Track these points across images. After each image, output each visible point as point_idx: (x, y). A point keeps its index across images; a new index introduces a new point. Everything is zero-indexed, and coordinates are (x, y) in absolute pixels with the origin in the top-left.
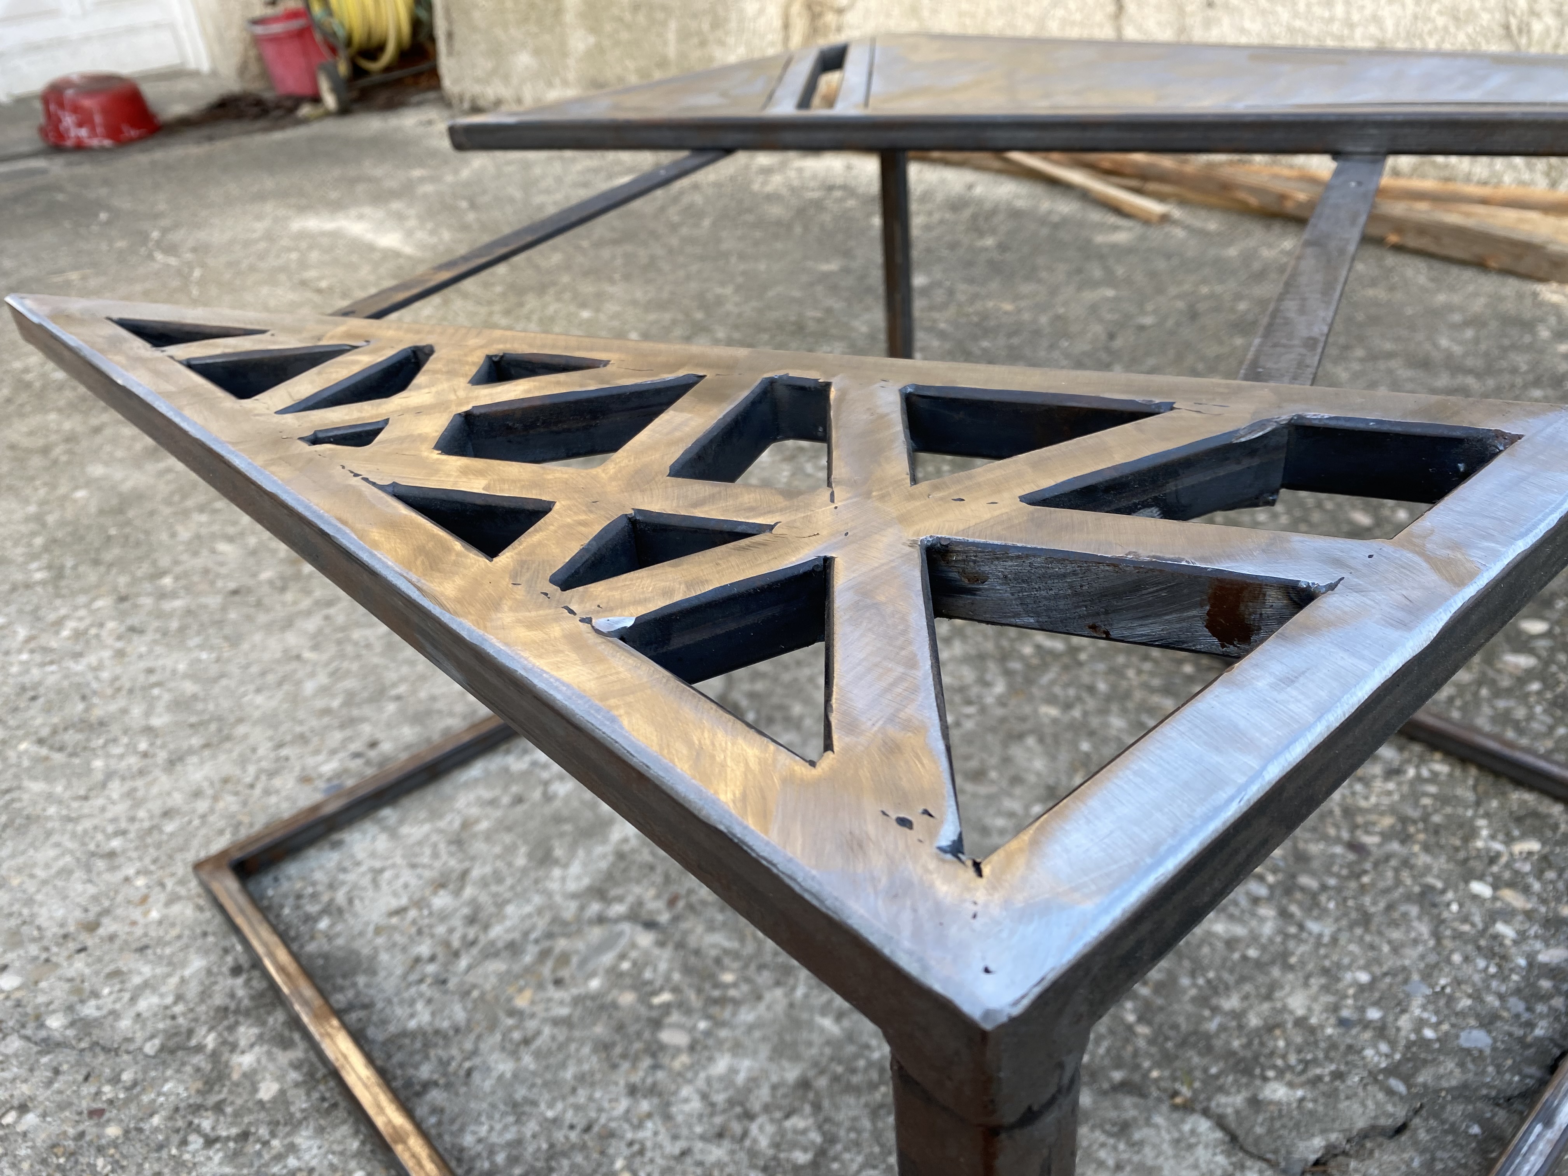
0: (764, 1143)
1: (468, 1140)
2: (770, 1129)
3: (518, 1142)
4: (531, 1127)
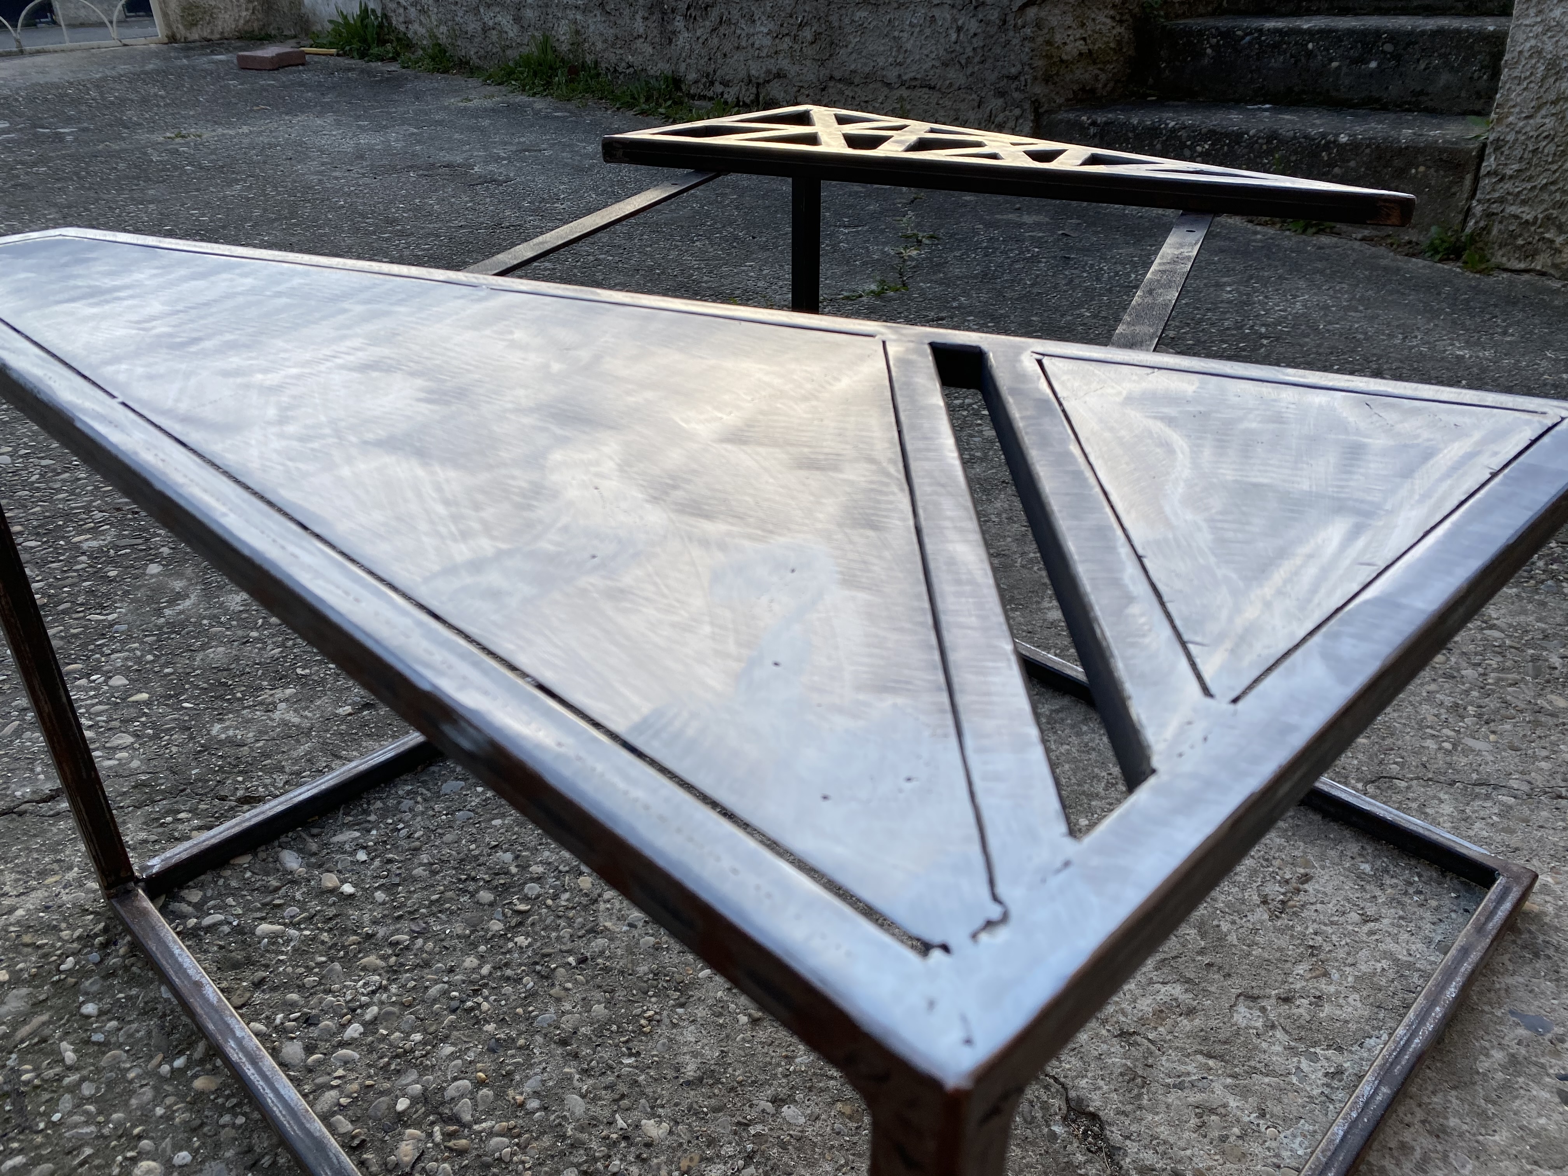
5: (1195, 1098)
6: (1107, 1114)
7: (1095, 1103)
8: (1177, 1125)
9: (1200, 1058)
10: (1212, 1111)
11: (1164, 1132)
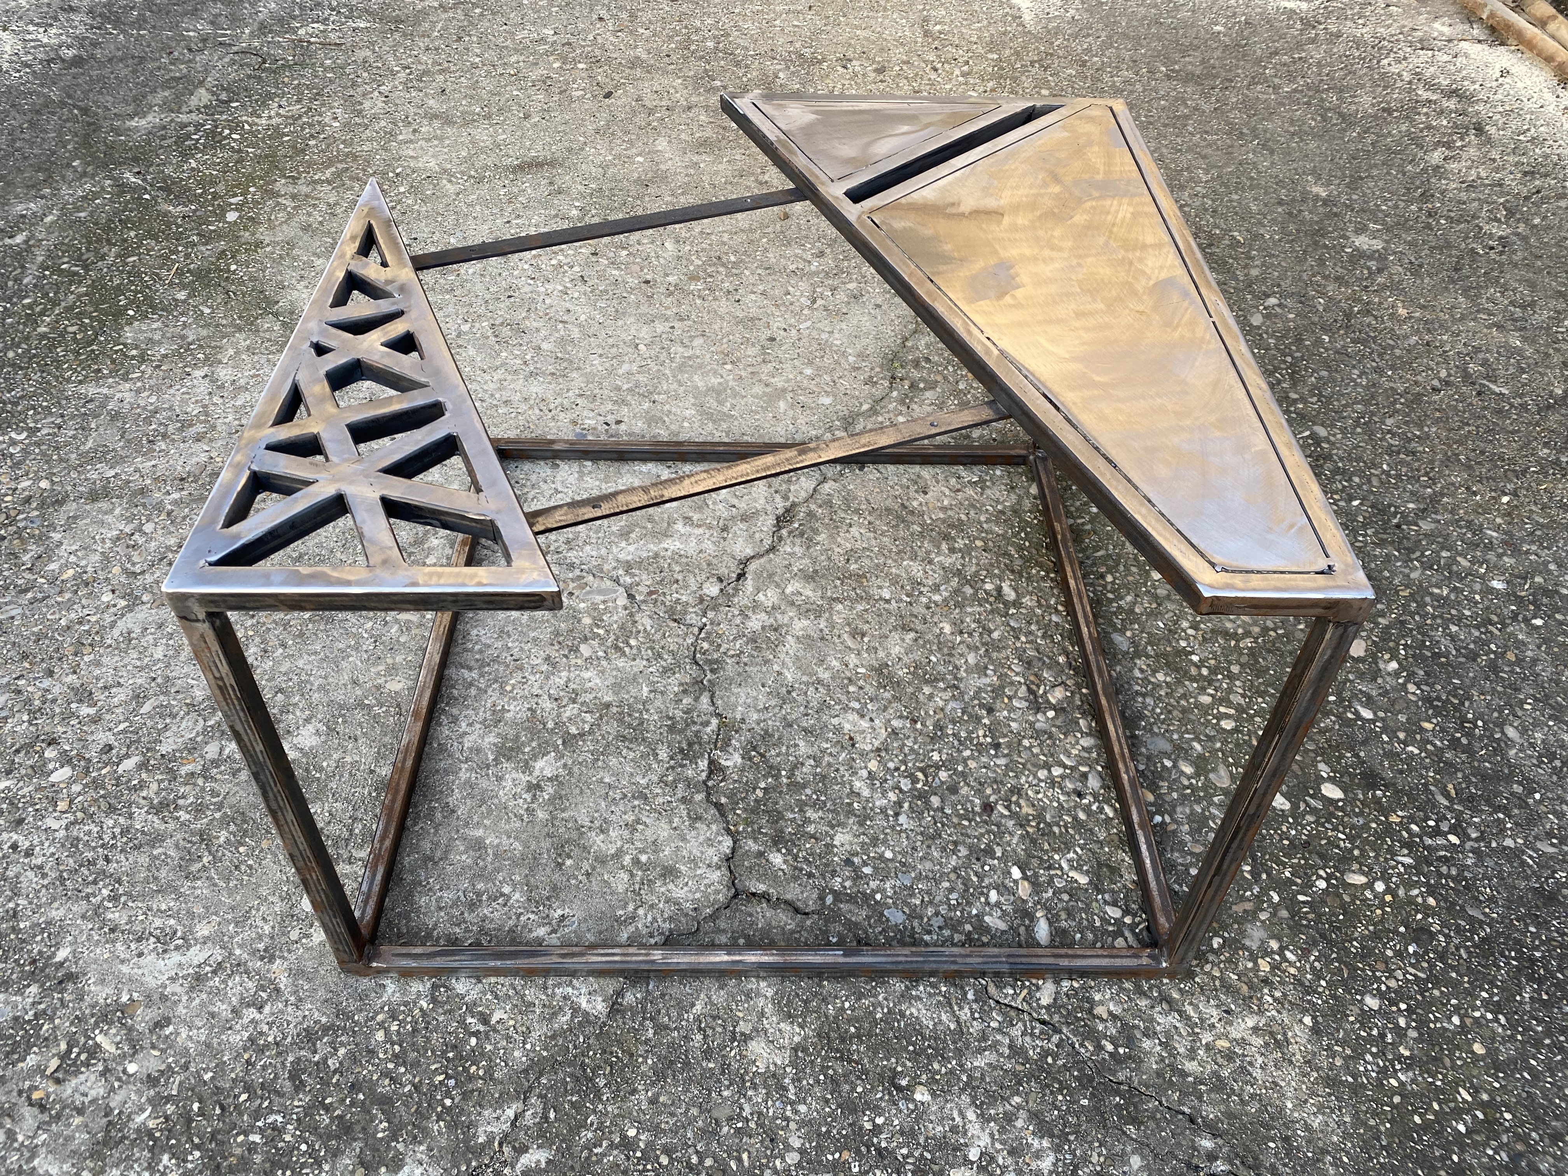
0: (568, 714)
2: (575, 712)
3: (489, 646)
4: (499, 644)
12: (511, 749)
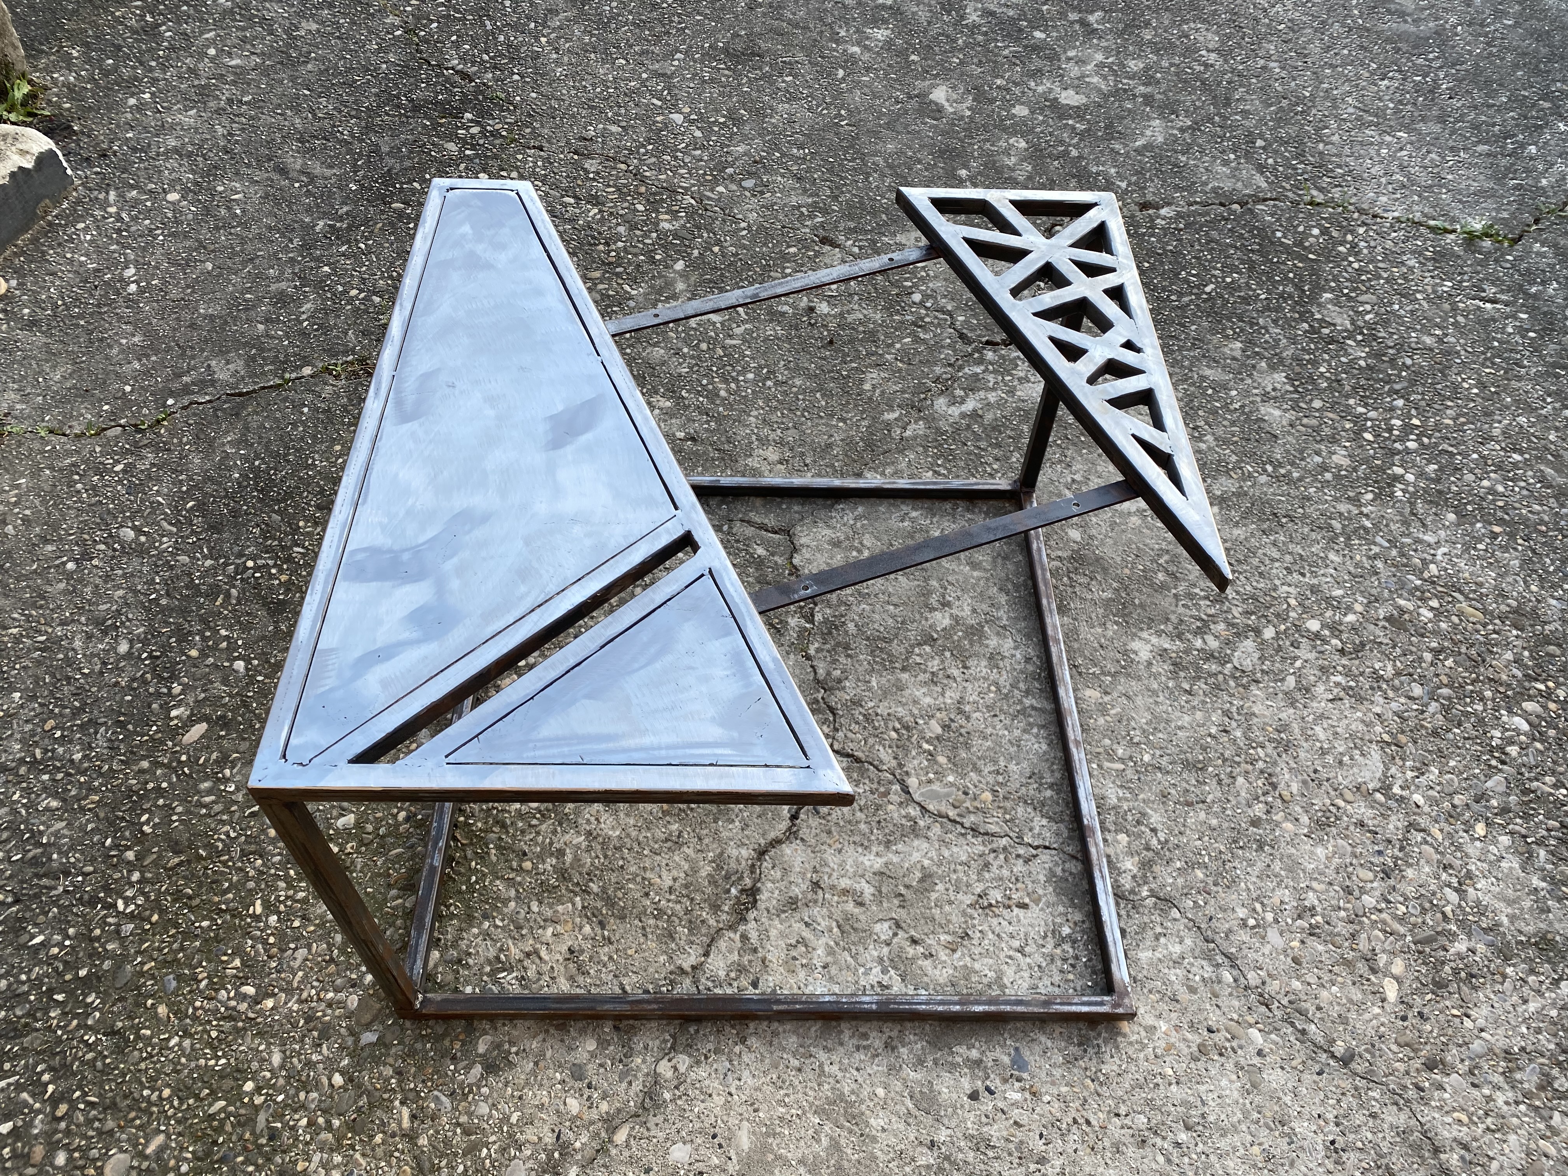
0: (936, 662)
1: (1044, 747)
3: (1025, 731)
4: (1017, 732)
5: (807, 934)
6: (761, 905)
7: (763, 896)
8: (782, 935)
9: (834, 924)
10: (806, 946)
11: (773, 933)
12: (974, 634)
